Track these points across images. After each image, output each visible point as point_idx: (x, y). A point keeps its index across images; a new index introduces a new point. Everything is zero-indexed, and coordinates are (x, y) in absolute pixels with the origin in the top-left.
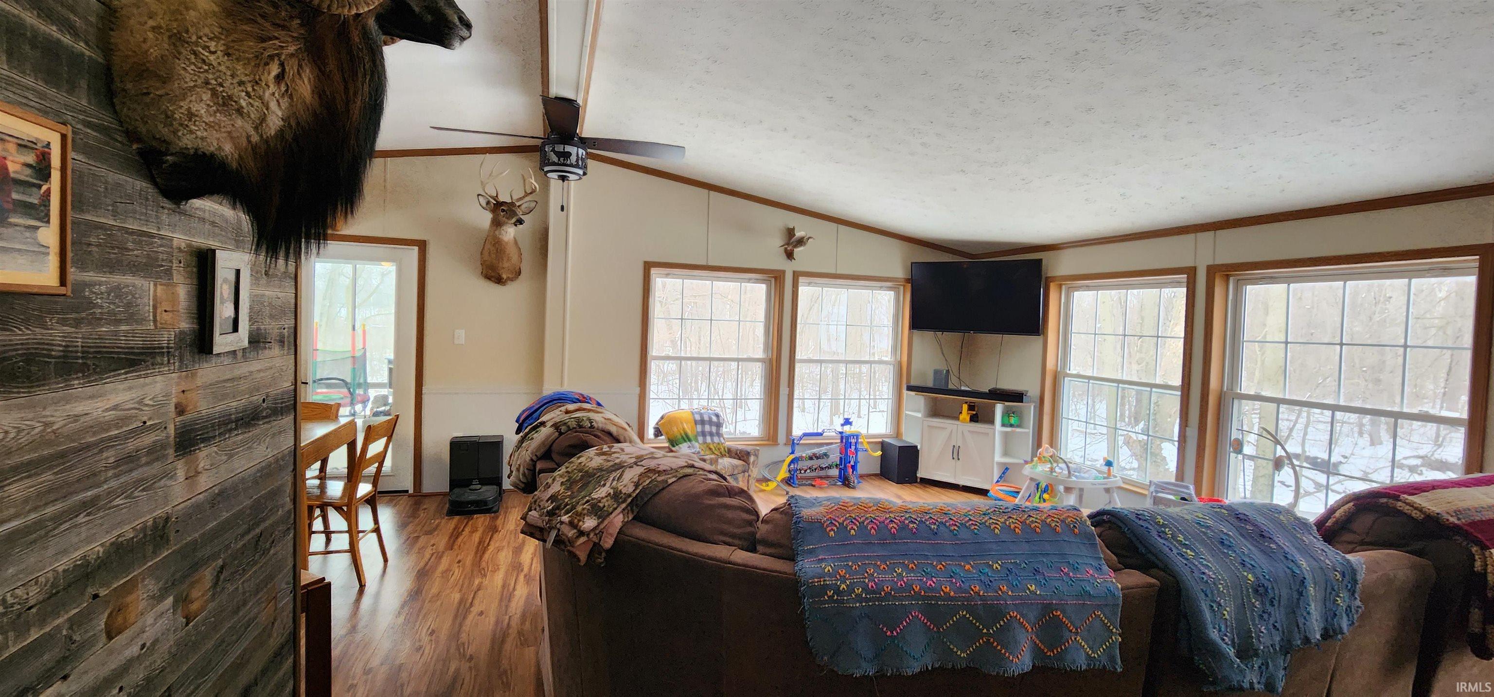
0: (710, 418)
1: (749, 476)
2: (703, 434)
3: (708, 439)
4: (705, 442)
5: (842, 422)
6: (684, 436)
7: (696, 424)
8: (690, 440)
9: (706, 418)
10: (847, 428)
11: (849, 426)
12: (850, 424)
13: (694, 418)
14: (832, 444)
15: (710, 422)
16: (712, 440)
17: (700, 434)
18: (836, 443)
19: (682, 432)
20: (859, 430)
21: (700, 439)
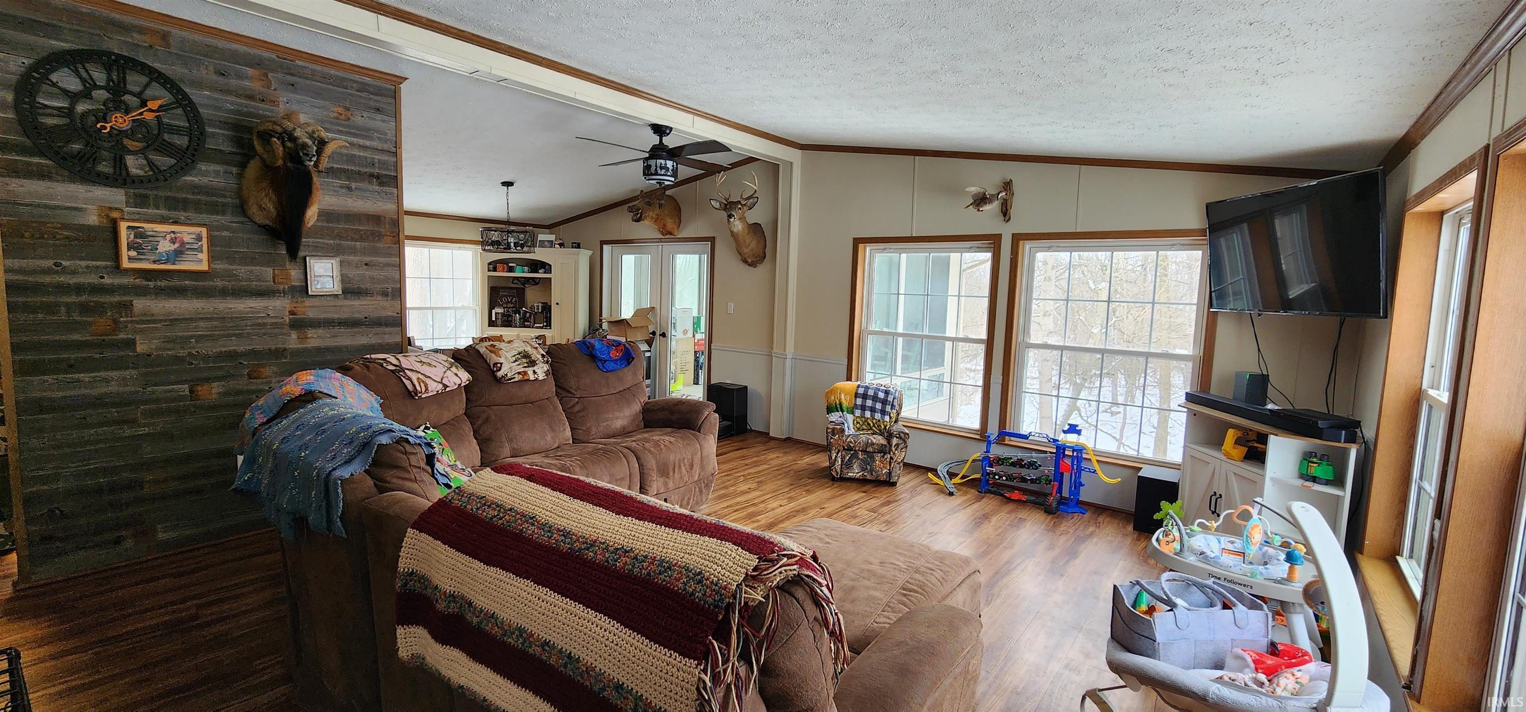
0: (876, 394)
1: (891, 458)
2: (863, 408)
3: (868, 414)
4: (863, 416)
5: (1067, 427)
6: (838, 406)
7: (856, 397)
8: (842, 411)
9: (871, 393)
10: (1072, 438)
11: (1076, 435)
12: (1079, 432)
13: (857, 390)
14: (1045, 452)
15: (875, 398)
16: (873, 417)
17: (859, 407)
18: (1051, 453)
19: (838, 402)
20: (1086, 443)
21: (858, 413)
